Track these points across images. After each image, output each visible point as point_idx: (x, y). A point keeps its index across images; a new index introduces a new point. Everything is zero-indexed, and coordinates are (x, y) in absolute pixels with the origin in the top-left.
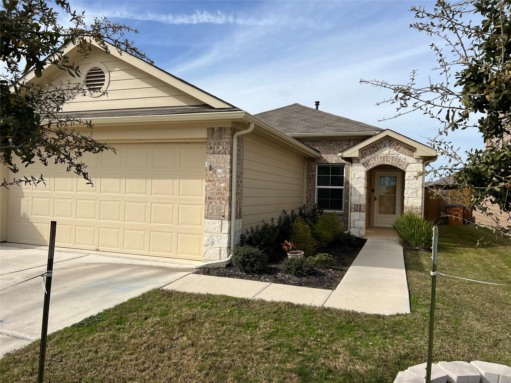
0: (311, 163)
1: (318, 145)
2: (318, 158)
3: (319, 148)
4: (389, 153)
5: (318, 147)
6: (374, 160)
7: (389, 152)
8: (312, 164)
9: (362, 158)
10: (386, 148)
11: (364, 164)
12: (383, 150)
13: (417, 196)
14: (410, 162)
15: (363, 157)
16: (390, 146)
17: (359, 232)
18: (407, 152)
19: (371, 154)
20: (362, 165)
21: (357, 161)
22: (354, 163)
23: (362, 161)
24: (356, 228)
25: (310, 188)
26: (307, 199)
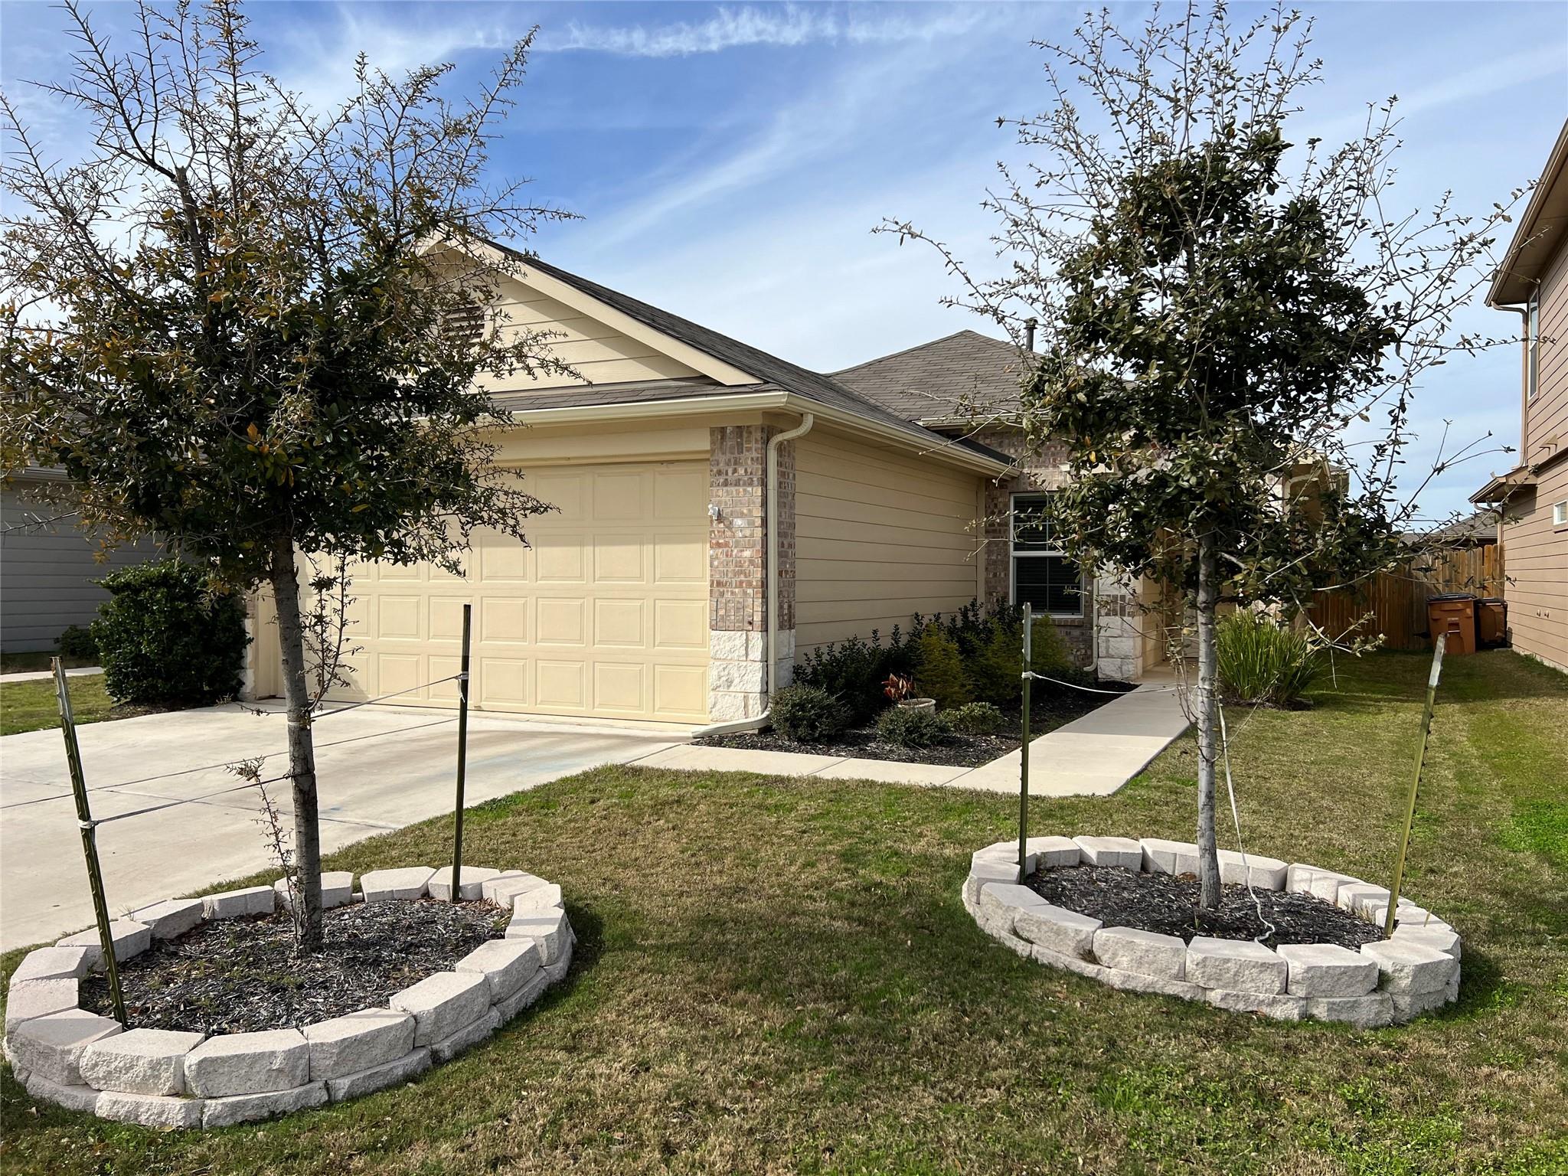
0: (996, 495)
2: (1014, 478)
8: (998, 496)
17: (1121, 668)
24: (1112, 657)
25: (994, 558)
26: (989, 588)
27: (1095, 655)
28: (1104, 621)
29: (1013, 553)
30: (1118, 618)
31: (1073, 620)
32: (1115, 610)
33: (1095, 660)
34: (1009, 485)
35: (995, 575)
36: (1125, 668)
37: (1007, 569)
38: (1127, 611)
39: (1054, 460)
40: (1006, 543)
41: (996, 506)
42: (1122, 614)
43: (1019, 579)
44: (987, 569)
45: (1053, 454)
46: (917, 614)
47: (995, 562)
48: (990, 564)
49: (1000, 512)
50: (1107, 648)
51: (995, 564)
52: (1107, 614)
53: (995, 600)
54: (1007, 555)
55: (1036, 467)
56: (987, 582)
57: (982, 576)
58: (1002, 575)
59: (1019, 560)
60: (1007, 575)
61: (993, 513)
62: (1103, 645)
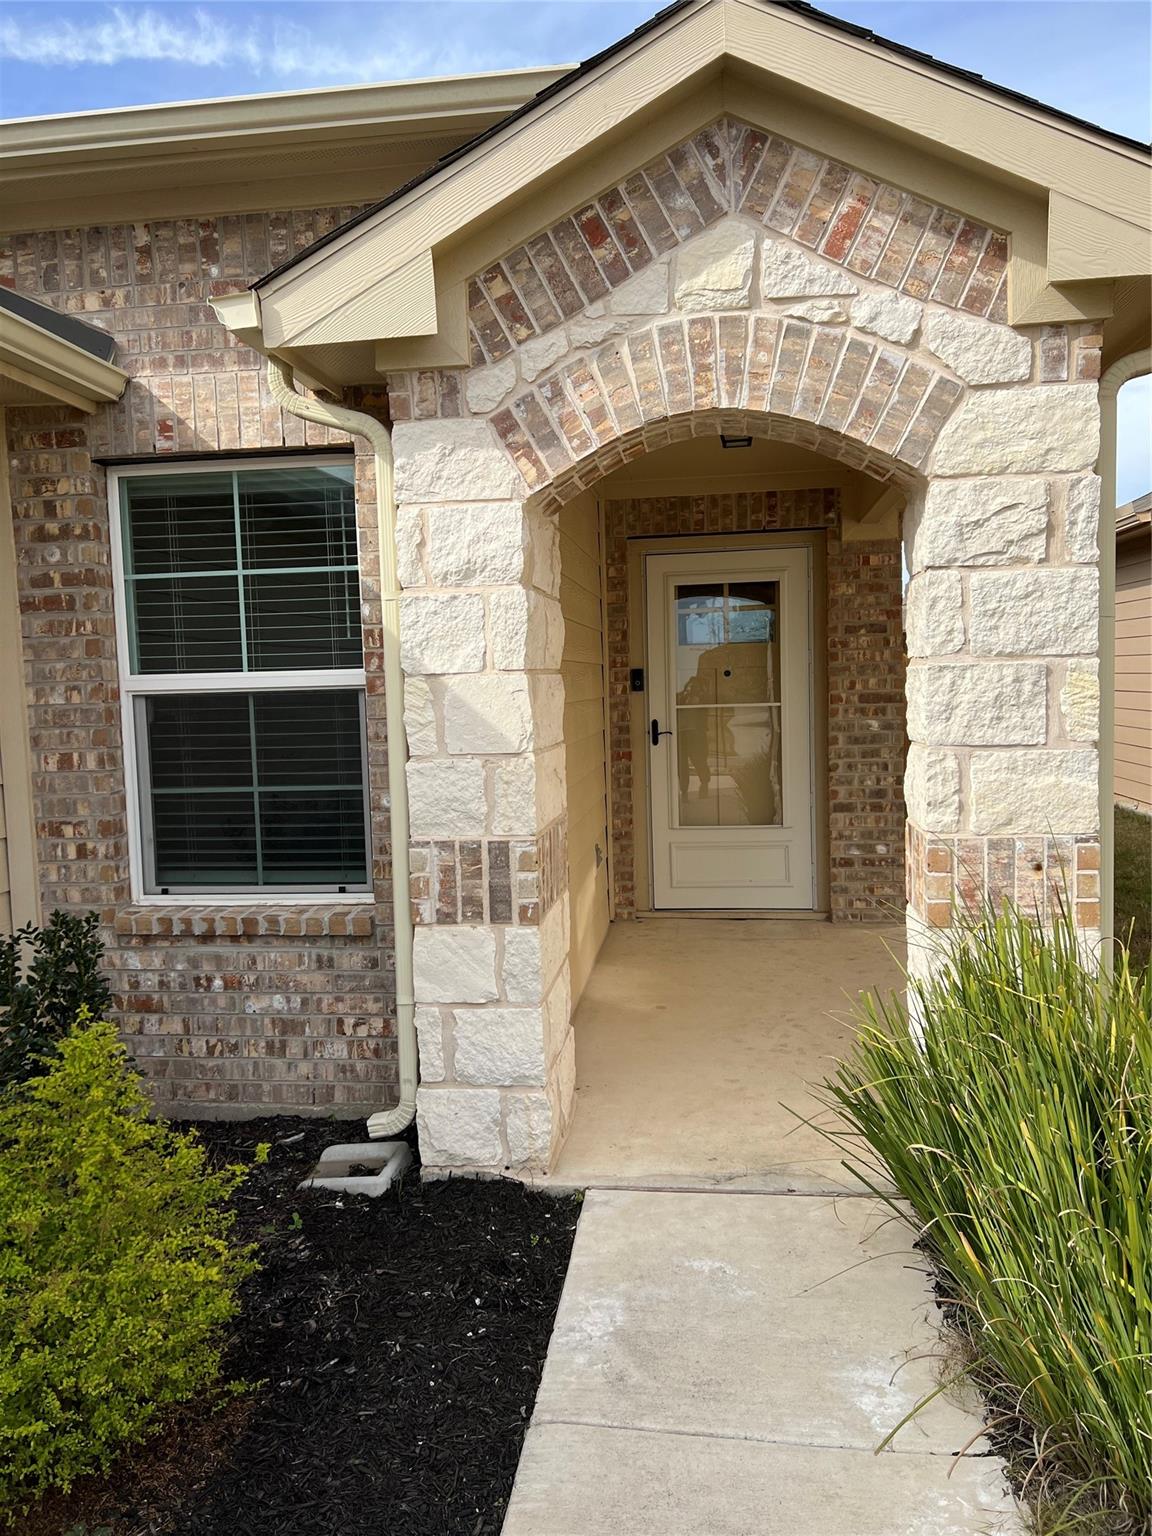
0: (49, 460)
1: (96, 282)
2: (103, 404)
3: (107, 303)
4: (754, 290)
5: (92, 302)
6: (605, 372)
7: (755, 271)
8: (56, 468)
9: (480, 360)
10: (723, 227)
11: (504, 425)
12: (687, 251)
13: (1053, 732)
14: (968, 365)
15: (492, 346)
16: (753, 211)
17: (501, 1123)
18: (932, 268)
19: (572, 310)
20: (491, 433)
21: (432, 390)
22: (406, 416)
23: (489, 387)
24: (468, 1082)
25: (57, 700)
26: (49, 808)
27: (406, 1072)
28: (431, 942)
29: (134, 683)
30: (484, 931)
31: (335, 915)
32: (471, 901)
33: (406, 1090)
34: (93, 433)
35: (65, 762)
36: (515, 1122)
37: (109, 739)
38: (517, 902)
40: (99, 646)
41: (50, 509)
42: (499, 916)
43: (162, 765)
44: (36, 741)
47: (61, 717)
48: (46, 726)
49: (66, 532)
50: (450, 1047)
51: (61, 729)
52: (445, 918)
53: (72, 852)
54: (109, 689)
55: (181, 362)
56: (40, 785)
57: (21, 763)
58: (97, 762)
59: (160, 708)
60: (112, 760)
61: (42, 536)
62: (433, 1033)
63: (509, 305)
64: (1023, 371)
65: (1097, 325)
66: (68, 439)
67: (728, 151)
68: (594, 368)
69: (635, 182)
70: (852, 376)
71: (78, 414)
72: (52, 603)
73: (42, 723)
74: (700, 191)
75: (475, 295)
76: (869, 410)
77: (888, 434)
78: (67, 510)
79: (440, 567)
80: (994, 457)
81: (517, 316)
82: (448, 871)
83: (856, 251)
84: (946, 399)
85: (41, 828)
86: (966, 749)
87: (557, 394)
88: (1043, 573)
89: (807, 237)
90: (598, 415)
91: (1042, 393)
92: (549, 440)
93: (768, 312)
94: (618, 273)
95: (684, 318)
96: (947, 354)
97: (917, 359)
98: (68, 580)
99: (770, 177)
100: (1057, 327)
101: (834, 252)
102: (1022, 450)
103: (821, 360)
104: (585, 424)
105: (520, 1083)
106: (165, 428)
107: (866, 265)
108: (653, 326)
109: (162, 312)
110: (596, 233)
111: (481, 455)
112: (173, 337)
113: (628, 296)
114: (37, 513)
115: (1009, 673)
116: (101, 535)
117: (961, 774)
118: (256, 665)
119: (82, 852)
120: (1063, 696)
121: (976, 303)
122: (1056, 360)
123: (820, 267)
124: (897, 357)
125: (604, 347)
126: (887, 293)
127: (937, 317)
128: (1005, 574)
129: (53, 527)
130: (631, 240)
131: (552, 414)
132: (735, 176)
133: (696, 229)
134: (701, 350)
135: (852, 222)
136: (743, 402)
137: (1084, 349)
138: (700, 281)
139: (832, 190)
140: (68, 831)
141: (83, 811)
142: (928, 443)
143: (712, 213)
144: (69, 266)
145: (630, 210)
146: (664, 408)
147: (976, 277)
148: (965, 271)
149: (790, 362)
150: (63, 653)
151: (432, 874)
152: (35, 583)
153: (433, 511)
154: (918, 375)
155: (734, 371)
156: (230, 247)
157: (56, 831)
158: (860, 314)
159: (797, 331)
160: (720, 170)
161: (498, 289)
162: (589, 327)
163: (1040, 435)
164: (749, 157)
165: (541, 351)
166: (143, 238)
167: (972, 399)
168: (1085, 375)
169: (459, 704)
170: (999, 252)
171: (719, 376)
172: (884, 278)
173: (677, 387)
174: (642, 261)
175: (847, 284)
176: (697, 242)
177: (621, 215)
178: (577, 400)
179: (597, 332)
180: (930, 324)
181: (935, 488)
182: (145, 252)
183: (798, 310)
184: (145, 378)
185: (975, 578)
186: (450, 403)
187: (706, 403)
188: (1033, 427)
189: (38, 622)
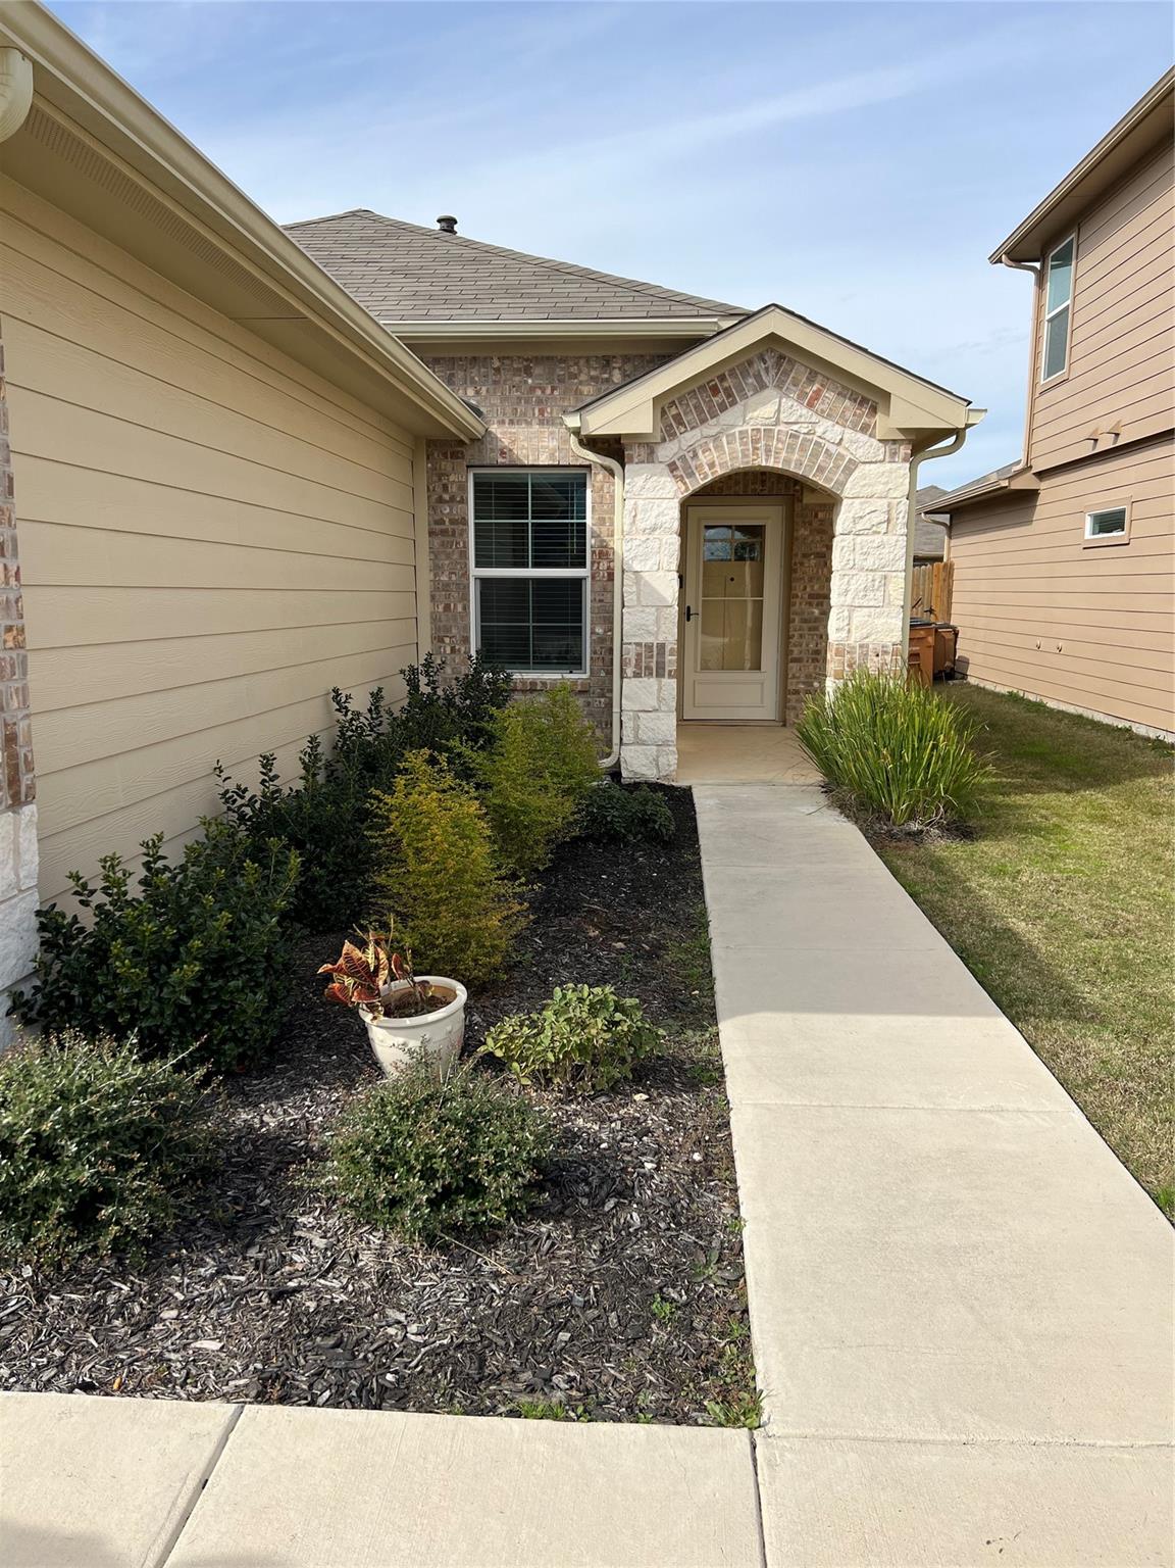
0: (446, 465)
1: (473, 382)
2: (474, 440)
3: (478, 393)
4: (778, 418)
5: (471, 392)
6: (715, 448)
7: (779, 411)
8: (449, 469)
9: (664, 440)
10: (766, 393)
11: (672, 467)
12: (752, 400)
13: (886, 601)
14: (860, 454)
15: (669, 434)
16: (779, 386)
17: (656, 760)
18: (848, 414)
19: (703, 421)
20: (667, 470)
21: (643, 452)
22: (631, 461)
23: (667, 451)
24: (644, 743)
25: (444, 578)
26: (438, 629)
27: (616, 740)
28: (630, 685)
29: (476, 572)
30: (653, 680)
31: (575, 682)
32: (648, 668)
33: (616, 748)
34: (468, 453)
35: (447, 608)
36: (662, 760)
37: (465, 598)
38: (667, 669)
39: (542, 412)
40: (464, 554)
41: (445, 488)
42: (660, 675)
43: (485, 612)
44: (433, 598)
45: (539, 401)
46: (336, 691)
47: (446, 586)
48: (439, 590)
49: (452, 499)
50: (636, 729)
51: (446, 592)
52: (637, 675)
53: (448, 650)
54: (466, 575)
55: (512, 422)
56: (434, 618)
57: (425, 607)
58: (460, 609)
59: (485, 583)
60: (466, 608)
61: (440, 500)
62: (628, 725)
63: (678, 419)
64: (881, 457)
65: (909, 441)
66: (454, 455)
67: (769, 363)
68: (711, 446)
69: (732, 372)
70: (815, 455)
71: (461, 443)
72: (444, 532)
73: (436, 589)
74: (758, 377)
75: (663, 412)
76: (821, 470)
77: (828, 480)
78: (453, 489)
79: (643, 526)
80: (868, 491)
81: (680, 423)
82: (639, 655)
83: (819, 405)
84: (851, 466)
85: (433, 638)
86: (852, 608)
87: (695, 455)
88: (885, 538)
89: (801, 397)
90: (712, 465)
91: (888, 466)
92: (691, 475)
93: (782, 427)
94: (723, 408)
95: (749, 428)
96: (852, 449)
97: (841, 450)
98: (452, 522)
99: (786, 374)
100: (894, 441)
101: (810, 405)
102: (879, 488)
103: (803, 449)
104: (707, 469)
105: (666, 743)
106: (503, 453)
107: (823, 411)
108: (737, 430)
109: (504, 399)
110: (715, 391)
111: (663, 479)
112: (509, 410)
113: (726, 417)
114: (439, 490)
115: (870, 578)
116: (464, 501)
117: (850, 617)
118: (536, 565)
119: (453, 650)
120: (891, 587)
121: (864, 429)
122: (894, 454)
123: (805, 411)
124: (833, 449)
125: (716, 438)
126: (830, 423)
127: (849, 434)
128: (871, 538)
129: (446, 497)
130: (729, 394)
131: (693, 464)
132: (772, 372)
133: (756, 392)
134: (755, 441)
135: (818, 394)
136: (771, 464)
137: (904, 450)
138: (756, 414)
139: (811, 381)
140: (447, 640)
141: (454, 631)
142: (843, 484)
143: (763, 386)
144: (460, 374)
145: (729, 382)
146: (740, 464)
147: (865, 419)
148: (861, 416)
149: (791, 448)
150: (448, 556)
151: (632, 656)
152: (437, 522)
153: (641, 502)
154: (841, 457)
155: (768, 451)
156: (537, 371)
157: (441, 640)
158: (819, 430)
159: (794, 436)
160: (767, 369)
161: (674, 411)
162: (710, 428)
163: (887, 483)
164: (778, 365)
165: (690, 438)
166: (497, 364)
167: (862, 467)
168: (905, 460)
169: (647, 584)
170: (874, 410)
171: (761, 452)
172: (829, 417)
173: (745, 456)
174: (734, 403)
175: (815, 418)
176: (756, 398)
177: (726, 384)
178: (703, 458)
179: (713, 431)
180: (846, 437)
181: (845, 502)
182: (498, 370)
183: (795, 427)
184: (494, 428)
185: (859, 539)
186: (651, 457)
187: (756, 463)
188: (884, 480)
189: (437, 542)
